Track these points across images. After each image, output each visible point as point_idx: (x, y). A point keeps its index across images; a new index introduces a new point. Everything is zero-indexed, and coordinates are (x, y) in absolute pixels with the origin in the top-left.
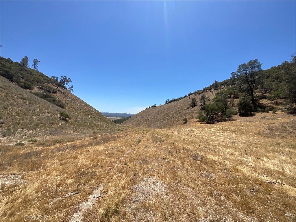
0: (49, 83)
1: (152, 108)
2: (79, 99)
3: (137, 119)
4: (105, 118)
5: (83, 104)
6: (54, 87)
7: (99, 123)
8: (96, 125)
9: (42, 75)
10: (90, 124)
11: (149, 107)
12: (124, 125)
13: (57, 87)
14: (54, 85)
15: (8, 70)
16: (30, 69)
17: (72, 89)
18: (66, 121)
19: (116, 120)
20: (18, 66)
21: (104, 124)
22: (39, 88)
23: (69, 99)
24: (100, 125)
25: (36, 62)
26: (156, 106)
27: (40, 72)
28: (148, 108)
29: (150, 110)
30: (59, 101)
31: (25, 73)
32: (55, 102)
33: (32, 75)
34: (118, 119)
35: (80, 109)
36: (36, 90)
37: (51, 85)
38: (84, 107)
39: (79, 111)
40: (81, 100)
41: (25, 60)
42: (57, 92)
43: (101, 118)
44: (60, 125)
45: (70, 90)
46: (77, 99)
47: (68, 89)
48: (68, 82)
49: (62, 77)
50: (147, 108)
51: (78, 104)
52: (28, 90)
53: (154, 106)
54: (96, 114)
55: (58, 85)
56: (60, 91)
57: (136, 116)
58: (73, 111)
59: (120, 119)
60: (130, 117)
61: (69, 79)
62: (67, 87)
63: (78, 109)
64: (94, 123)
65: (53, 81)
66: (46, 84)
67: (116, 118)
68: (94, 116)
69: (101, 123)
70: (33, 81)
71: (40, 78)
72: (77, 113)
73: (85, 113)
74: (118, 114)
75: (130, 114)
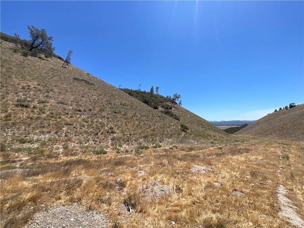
0: (166, 102)
1: (287, 109)
2: (188, 111)
3: (259, 126)
4: (215, 128)
5: (192, 115)
6: (170, 104)
7: (212, 133)
8: (209, 135)
9: (161, 97)
10: (203, 134)
11: (280, 109)
12: (240, 135)
13: (171, 104)
14: (169, 102)
15: (146, 98)
16: (155, 94)
17: (181, 103)
18: (185, 131)
19: (226, 129)
20: (149, 95)
21: (216, 134)
22: (161, 107)
23: (181, 112)
24: (213, 135)
25: (157, 88)
26: (295, 106)
27: (160, 95)
28: (278, 110)
29: (284, 113)
30: (176, 115)
31: (153, 98)
32: (173, 116)
33: (157, 98)
34: (230, 128)
35: (191, 120)
36: (160, 109)
37: (167, 103)
38: (194, 118)
39: (190, 122)
40: (189, 112)
41: (152, 90)
42: (172, 108)
43: (211, 128)
44: (183, 135)
45: (180, 104)
46: (187, 111)
47: (178, 104)
48: (179, 98)
49: (174, 95)
50: (276, 111)
51: (188, 116)
52: (156, 110)
53: (291, 106)
54: (206, 124)
55: (171, 102)
56: (174, 107)
57: (256, 124)
58: (186, 123)
59: (232, 127)
60: (247, 125)
61: (179, 95)
62: (177, 102)
63: (189, 120)
64: (207, 134)
65: (168, 99)
66: (165, 103)
67: (226, 127)
68: (203, 125)
69: (213, 133)
70: (158, 102)
71: (161, 99)
72: (189, 124)
73: (195, 123)
74: (229, 121)
75: (245, 121)
